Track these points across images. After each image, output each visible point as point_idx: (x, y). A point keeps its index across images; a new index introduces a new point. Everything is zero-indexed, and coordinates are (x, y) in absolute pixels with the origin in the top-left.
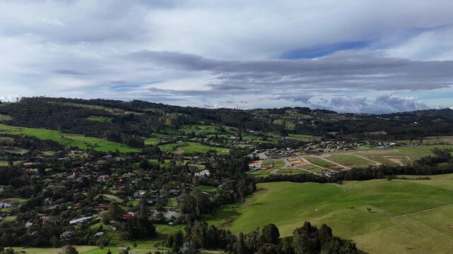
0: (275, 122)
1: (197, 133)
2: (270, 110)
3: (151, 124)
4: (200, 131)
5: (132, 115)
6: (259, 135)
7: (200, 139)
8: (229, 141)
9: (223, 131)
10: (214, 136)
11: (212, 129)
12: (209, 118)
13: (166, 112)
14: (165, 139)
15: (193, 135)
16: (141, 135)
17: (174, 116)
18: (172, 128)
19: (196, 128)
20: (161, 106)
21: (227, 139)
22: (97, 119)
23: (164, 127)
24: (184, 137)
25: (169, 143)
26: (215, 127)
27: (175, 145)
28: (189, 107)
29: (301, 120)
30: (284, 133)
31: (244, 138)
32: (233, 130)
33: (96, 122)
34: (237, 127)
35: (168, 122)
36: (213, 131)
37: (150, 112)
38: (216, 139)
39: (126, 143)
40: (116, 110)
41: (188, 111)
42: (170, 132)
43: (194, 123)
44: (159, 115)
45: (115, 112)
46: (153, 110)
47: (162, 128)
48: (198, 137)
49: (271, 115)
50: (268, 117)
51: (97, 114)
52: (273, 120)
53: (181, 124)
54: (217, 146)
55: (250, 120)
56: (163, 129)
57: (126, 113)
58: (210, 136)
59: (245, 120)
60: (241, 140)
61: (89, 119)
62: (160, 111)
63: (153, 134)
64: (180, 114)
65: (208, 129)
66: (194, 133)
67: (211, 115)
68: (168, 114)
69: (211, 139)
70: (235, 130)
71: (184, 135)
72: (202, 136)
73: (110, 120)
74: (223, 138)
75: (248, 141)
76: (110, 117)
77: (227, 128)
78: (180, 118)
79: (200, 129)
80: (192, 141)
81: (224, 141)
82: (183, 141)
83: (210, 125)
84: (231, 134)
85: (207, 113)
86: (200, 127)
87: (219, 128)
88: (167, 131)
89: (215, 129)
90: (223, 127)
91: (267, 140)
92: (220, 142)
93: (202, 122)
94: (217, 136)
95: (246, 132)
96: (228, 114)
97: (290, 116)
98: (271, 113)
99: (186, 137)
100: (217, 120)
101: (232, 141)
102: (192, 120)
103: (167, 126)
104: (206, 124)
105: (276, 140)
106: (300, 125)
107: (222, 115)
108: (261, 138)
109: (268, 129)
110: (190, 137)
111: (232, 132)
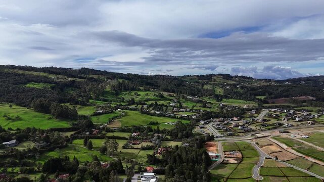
0: (205, 87)
1: (136, 100)
2: (198, 76)
3: (90, 91)
4: (140, 97)
5: (74, 81)
6: (198, 102)
7: (140, 106)
8: (169, 108)
9: (162, 97)
10: (154, 102)
11: (151, 95)
12: (148, 84)
13: (107, 78)
14: (103, 108)
15: (132, 102)
16: (77, 103)
17: (114, 82)
18: (113, 94)
19: (135, 94)
20: (105, 73)
21: (166, 106)
22: (35, 86)
23: (104, 93)
24: (123, 104)
25: (105, 113)
26: (154, 93)
27: (112, 115)
28: (129, 74)
29: (228, 85)
30: (218, 99)
31: (184, 105)
32: (171, 96)
33: (33, 89)
34: (173, 92)
35: (108, 89)
36: (152, 97)
37: (92, 78)
38: (156, 106)
39: (54, 115)
40: (60, 76)
41: (129, 77)
42: (109, 98)
43: (133, 89)
44: (100, 81)
45: (58, 78)
46: (95, 77)
47: (101, 95)
48: (138, 104)
49: (200, 81)
50: (198, 83)
51: (37, 80)
52: (203, 85)
53: (121, 90)
54: (158, 115)
55: (184, 86)
56: (103, 96)
57: (69, 79)
58: (150, 103)
59: (179, 85)
60: (181, 107)
61: (28, 85)
62: (102, 77)
63: (91, 101)
64: (121, 81)
65: (147, 95)
66: (133, 99)
67: (149, 81)
68: (109, 80)
69: (150, 106)
70: (173, 96)
71: (124, 102)
72: (142, 103)
73: (49, 86)
74: (163, 105)
75: (189, 108)
76: (51, 83)
77: (165, 94)
78: (120, 84)
79: (139, 95)
80: (131, 110)
81: (164, 108)
82: (122, 109)
83: (149, 90)
84: (170, 100)
85: (145, 80)
86: (139, 93)
87: (157, 94)
88: (107, 97)
89: (154, 95)
90: (161, 93)
91: (207, 107)
92: (160, 109)
93: (141, 88)
94: (156, 103)
95: (183, 97)
96: (164, 80)
97: (217, 82)
98: (199, 79)
99: (126, 104)
100: (155, 86)
101: (172, 108)
102: (131, 86)
103: (107, 92)
104: (146, 90)
105: (215, 107)
106: (228, 89)
107: (159, 81)
108: (200, 105)
109: (202, 94)
110: (129, 105)
111: (171, 98)
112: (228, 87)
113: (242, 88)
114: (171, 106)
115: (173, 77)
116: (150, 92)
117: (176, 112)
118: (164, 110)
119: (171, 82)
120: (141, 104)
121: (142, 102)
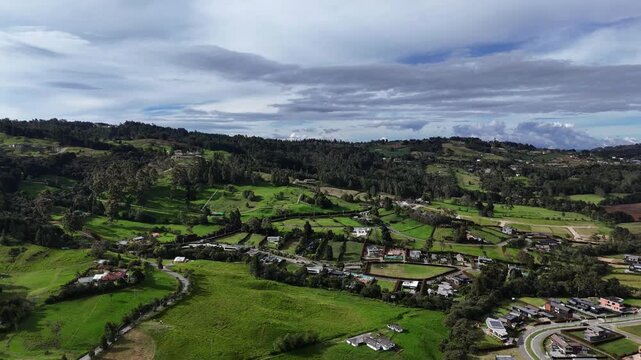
1: (247, 216)
4: (260, 205)
6: (439, 222)
7: (255, 241)
8: (351, 247)
9: (326, 203)
10: (301, 224)
11: (295, 198)
12: (285, 164)
15: (232, 224)
17: (185, 160)
18: (177, 195)
19: (247, 194)
21: (341, 239)
24: (200, 231)
26: (302, 192)
31: (397, 233)
32: (350, 199)
34: (357, 186)
35: (166, 178)
36: (295, 204)
37: (129, 149)
38: (311, 242)
41: (237, 145)
43: (241, 180)
45: (26, 148)
48: (250, 231)
49: (416, 154)
50: (410, 158)
52: (424, 165)
53: (204, 182)
54: (316, 282)
55: (379, 167)
56: (142, 203)
58: (289, 226)
59: (366, 165)
60: (389, 241)
65: (281, 197)
66: (237, 216)
67: (290, 155)
68: (179, 154)
69: (288, 238)
70: (358, 201)
71: (205, 222)
72: (263, 227)
74: (330, 235)
77: (335, 194)
78: (204, 166)
79: (257, 199)
81: (336, 246)
82: (189, 256)
83: (287, 184)
84: (351, 214)
85: (281, 151)
86: (258, 192)
87: (311, 195)
88: (158, 206)
89: (303, 198)
90: (322, 190)
91: (472, 241)
92: (320, 252)
93: (266, 176)
94: (308, 226)
95: (389, 205)
96: (327, 153)
97: (457, 156)
98: (412, 150)
99: (210, 230)
100: (304, 170)
101: (361, 245)
102: (237, 169)
103: (163, 188)
104: (277, 183)
105: (494, 240)
106: (489, 176)
107: (314, 155)
108: (448, 232)
109: (430, 190)
110: (221, 234)
111: (353, 207)
112: (488, 171)
113: (525, 172)
114: (356, 240)
115: (348, 143)
116: (291, 189)
117: (377, 263)
118: (336, 255)
119: (346, 156)
120: (260, 231)
121: (264, 225)
